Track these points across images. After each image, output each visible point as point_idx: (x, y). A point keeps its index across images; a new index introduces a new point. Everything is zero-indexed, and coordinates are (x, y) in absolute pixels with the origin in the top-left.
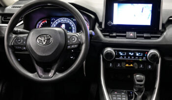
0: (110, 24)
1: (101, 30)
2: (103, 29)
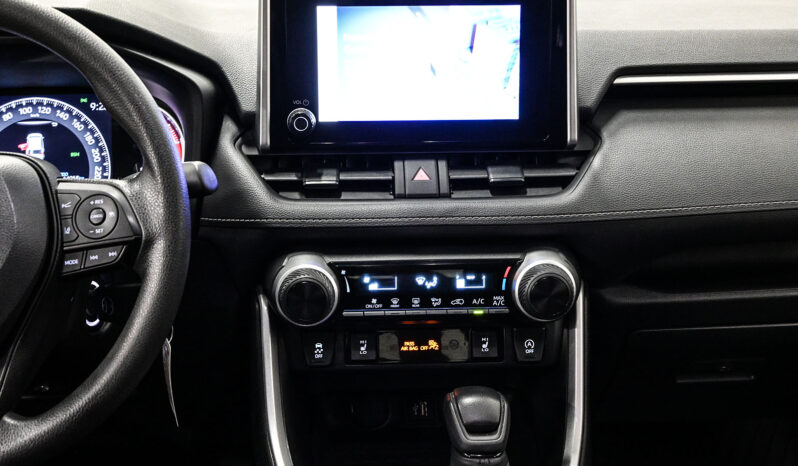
0: (301, 124)
1: (251, 159)
2: (263, 150)
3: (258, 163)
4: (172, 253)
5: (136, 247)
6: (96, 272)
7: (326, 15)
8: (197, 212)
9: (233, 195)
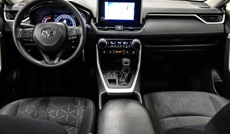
0: (102, 19)
1: (95, 25)
2: (97, 23)
3: (96, 25)
4: (84, 37)
5: (79, 36)
6: (73, 40)
7: (106, 3)
8: (87, 32)
9: (93, 30)
